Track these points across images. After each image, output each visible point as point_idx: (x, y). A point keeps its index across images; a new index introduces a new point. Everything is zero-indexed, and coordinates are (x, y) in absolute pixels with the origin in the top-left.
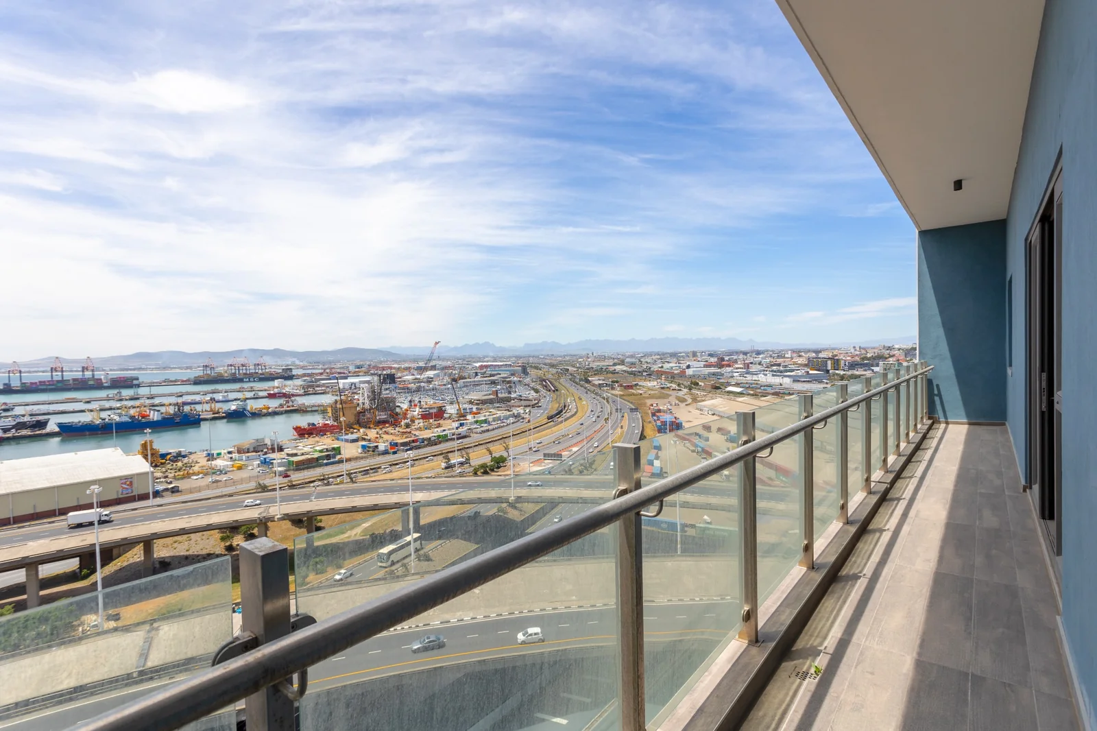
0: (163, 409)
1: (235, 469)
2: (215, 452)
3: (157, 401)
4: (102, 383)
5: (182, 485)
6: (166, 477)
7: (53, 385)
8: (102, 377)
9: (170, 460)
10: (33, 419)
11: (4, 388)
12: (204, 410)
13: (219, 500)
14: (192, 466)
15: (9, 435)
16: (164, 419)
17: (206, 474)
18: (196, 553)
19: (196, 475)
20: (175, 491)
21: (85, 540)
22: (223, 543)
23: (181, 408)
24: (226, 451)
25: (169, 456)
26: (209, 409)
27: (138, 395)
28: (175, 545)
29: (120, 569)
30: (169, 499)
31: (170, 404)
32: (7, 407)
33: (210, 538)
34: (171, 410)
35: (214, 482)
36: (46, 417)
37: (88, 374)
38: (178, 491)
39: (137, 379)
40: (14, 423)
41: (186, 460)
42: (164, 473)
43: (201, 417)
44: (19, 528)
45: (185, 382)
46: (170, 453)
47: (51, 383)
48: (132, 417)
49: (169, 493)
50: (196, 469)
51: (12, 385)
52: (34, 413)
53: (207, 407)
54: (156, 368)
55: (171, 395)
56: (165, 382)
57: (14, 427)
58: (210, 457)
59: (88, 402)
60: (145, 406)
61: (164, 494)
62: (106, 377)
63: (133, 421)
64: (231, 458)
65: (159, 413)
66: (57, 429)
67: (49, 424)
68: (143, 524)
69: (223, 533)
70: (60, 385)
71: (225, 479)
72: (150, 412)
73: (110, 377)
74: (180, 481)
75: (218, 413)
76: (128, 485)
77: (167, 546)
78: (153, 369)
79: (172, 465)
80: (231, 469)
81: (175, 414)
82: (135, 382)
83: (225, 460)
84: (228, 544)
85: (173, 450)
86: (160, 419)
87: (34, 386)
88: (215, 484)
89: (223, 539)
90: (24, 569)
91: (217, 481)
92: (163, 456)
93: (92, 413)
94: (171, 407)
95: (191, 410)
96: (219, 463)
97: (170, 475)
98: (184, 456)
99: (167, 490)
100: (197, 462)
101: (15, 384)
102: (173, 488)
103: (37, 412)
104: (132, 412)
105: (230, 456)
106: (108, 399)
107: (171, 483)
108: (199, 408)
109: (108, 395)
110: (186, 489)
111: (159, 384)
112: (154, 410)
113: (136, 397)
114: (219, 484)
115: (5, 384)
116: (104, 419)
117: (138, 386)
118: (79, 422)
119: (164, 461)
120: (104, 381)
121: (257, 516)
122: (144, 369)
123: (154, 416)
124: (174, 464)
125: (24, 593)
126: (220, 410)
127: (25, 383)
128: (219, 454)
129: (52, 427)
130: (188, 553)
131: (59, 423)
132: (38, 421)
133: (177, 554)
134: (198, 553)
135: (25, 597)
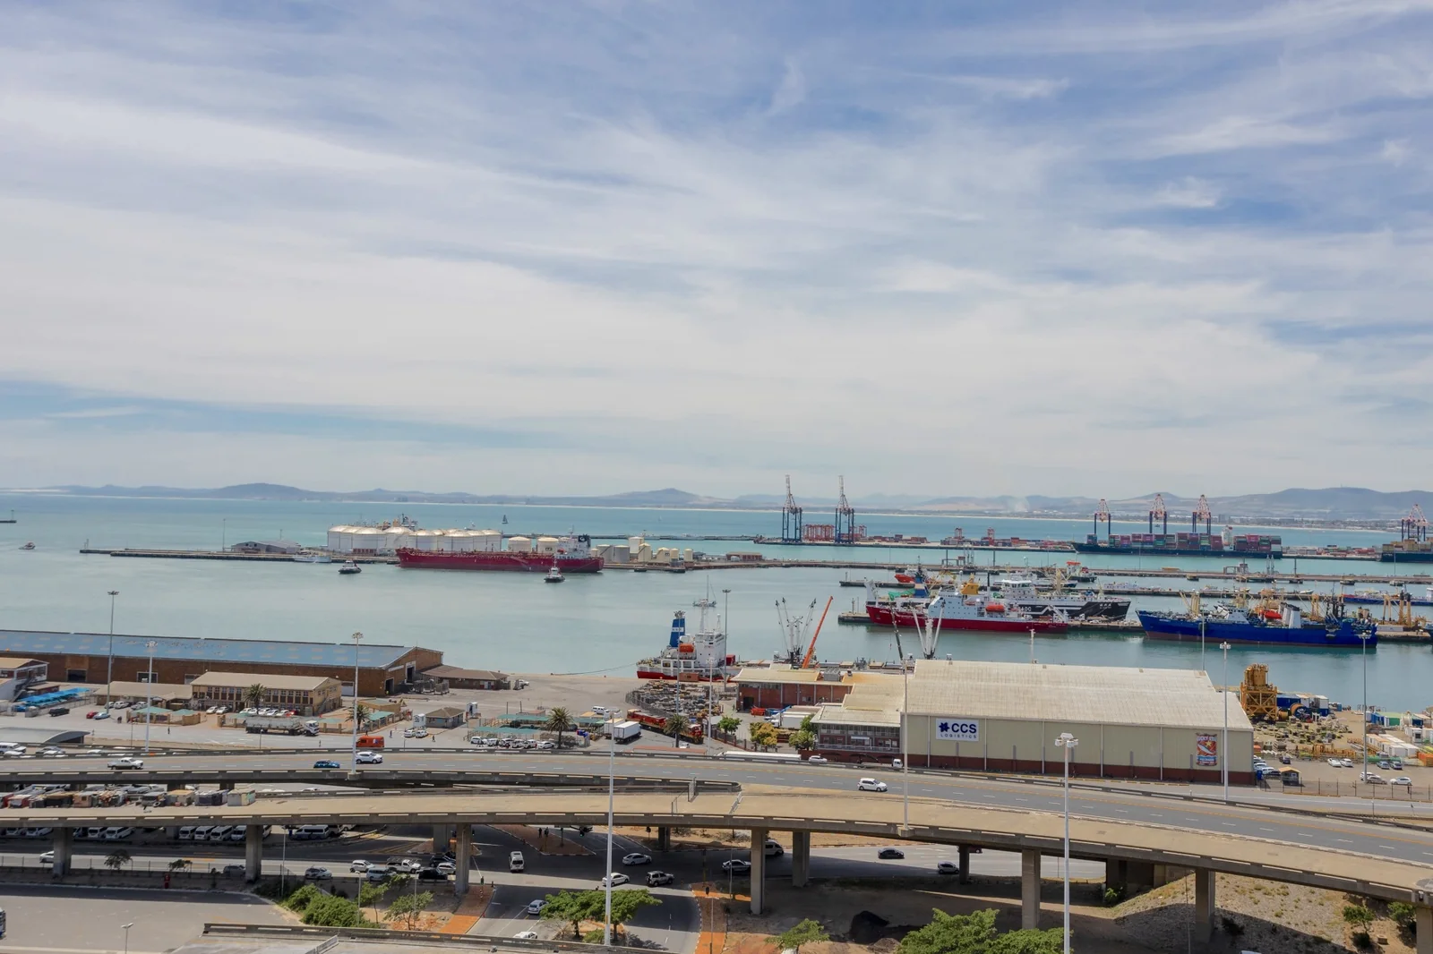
0: (1306, 607)
1: (1420, 762)
2: (1386, 715)
3: (1303, 590)
4: (1220, 545)
5: (1306, 771)
6: (1282, 748)
7: (1151, 543)
8: (1222, 534)
9: (1296, 713)
10: (1109, 600)
11: (1089, 543)
12: (1387, 619)
13: (1341, 822)
14: (1334, 737)
15: (1076, 622)
16: (1306, 626)
17: (1357, 761)
18: (1293, 927)
19: (1338, 758)
20: (1290, 780)
21: (1103, 833)
22: (1348, 925)
23: (1340, 608)
24: (1409, 718)
25: (1295, 706)
26: (1397, 619)
27: (1273, 572)
28: (1258, 895)
29: (1161, 909)
30: (1275, 795)
31: (1321, 599)
32: (1087, 575)
33: (1326, 903)
34: (1322, 611)
35: (1369, 782)
36: (1126, 598)
37: (1201, 527)
38: (1296, 783)
39: (1278, 542)
40: (1084, 604)
41: (1326, 721)
42: (1280, 738)
43: (1377, 633)
44: (1027, 782)
45: (1366, 555)
46: (1298, 701)
47: (1148, 539)
48: (1252, 616)
49: (1279, 783)
50: (1339, 744)
51: (1099, 539)
52: (1116, 589)
53: (1393, 613)
54: (1318, 522)
55: (1334, 580)
56: (1327, 551)
57: (1084, 609)
58: (1376, 724)
59: (1195, 579)
60: (1275, 597)
61: (1270, 782)
62: (1228, 535)
63: (1251, 624)
64: (1418, 736)
65: (1299, 613)
66: (1138, 623)
67: (1129, 610)
68: (1193, 833)
69: (1354, 901)
70: (1160, 543)
71: (1394, 780)
72: (1283, 610)
73: (1234, 535)
74: (1307, 764)
75: (1416, 628)
76: (1209, 748)
77: (1243, 892)
78: (1310, 524)
79: (1299, 726)
80: (1413, 761)
81: (1328, 620)
82: (1275, 548)
83: (1404, 738)
84: (1360, 930)
85: (1305, 695)
86: (1298, 626)
87: (1126, 543)
88: (1370, 787)
89: (1349, 915)
90: (1020, 854)
91: (1373, 782)
92: (1285, 703)
93: (1189, 600)
94: (1321, 604)
95: (1361, 615)
96: (1392, 742)
97: (1290, 746)
98: (1325, 712)
99: (1275, 774)
100: (1347, 730)
101: (1103, 539)
102: (1286, 774)
103: (1121, 589)
104: (1253, 605)
105: (1417, 730)
106: (1226, 577)
107: (1287, 762)
108: (1376, 612)
109: (1225, 569)
110: (1310, 783)
111: (1315, 556)
112: (1290, 606)
113: (1271, 576)
114: (1378, 789)
115: (1090, 537)
116: (1206, 614)
117: (1278, 556)
118: (1170, 614)
119: (1286, 714)
120: (1224, 541)
121: (1414, 885)
122: (1296, 522)
123: (1290, 620)
124: (1304, 724)
125: (1019, 896)
126: (1421, 624)
127: (1114, 537)
128: (1394, 722)
129: (1131, 619)
130: (1275, 920)
131: (1141, 612)
132: (1115, 605)
133: (1258, 916)
134: (1297, 929)
135: (1018, 902)
